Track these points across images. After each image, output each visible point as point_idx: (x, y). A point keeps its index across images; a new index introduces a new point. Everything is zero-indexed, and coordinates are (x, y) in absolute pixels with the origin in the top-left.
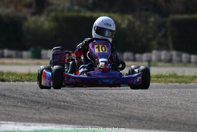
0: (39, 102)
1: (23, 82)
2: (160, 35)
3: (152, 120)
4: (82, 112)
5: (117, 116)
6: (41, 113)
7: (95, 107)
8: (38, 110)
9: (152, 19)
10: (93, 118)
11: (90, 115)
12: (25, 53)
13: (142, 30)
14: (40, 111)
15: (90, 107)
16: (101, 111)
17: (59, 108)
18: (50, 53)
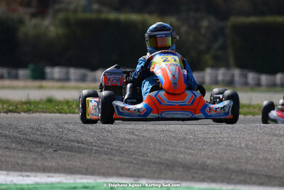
0: (41, 143)
1: (18, 113)
2: (216, 46)
3: (205, 168)
4: (104, 156)
5: (155, 163)
6: (45, 158)
7: (123, 149)
8: (41, 154)
9: (205, 23)
10: (119, 165)
11: (115, 161)
12: (22, 72)
13: (191, 38)
14: (42, 155)
15: (116, 150)
16: (132, 155)
17: (70, 151)
18: (57, 72)
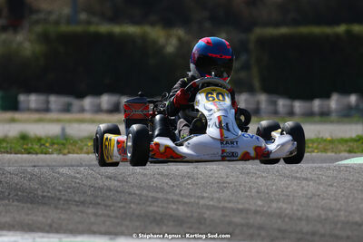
3: (203, 221)
10: (93, 219)
18: (33, 100)
